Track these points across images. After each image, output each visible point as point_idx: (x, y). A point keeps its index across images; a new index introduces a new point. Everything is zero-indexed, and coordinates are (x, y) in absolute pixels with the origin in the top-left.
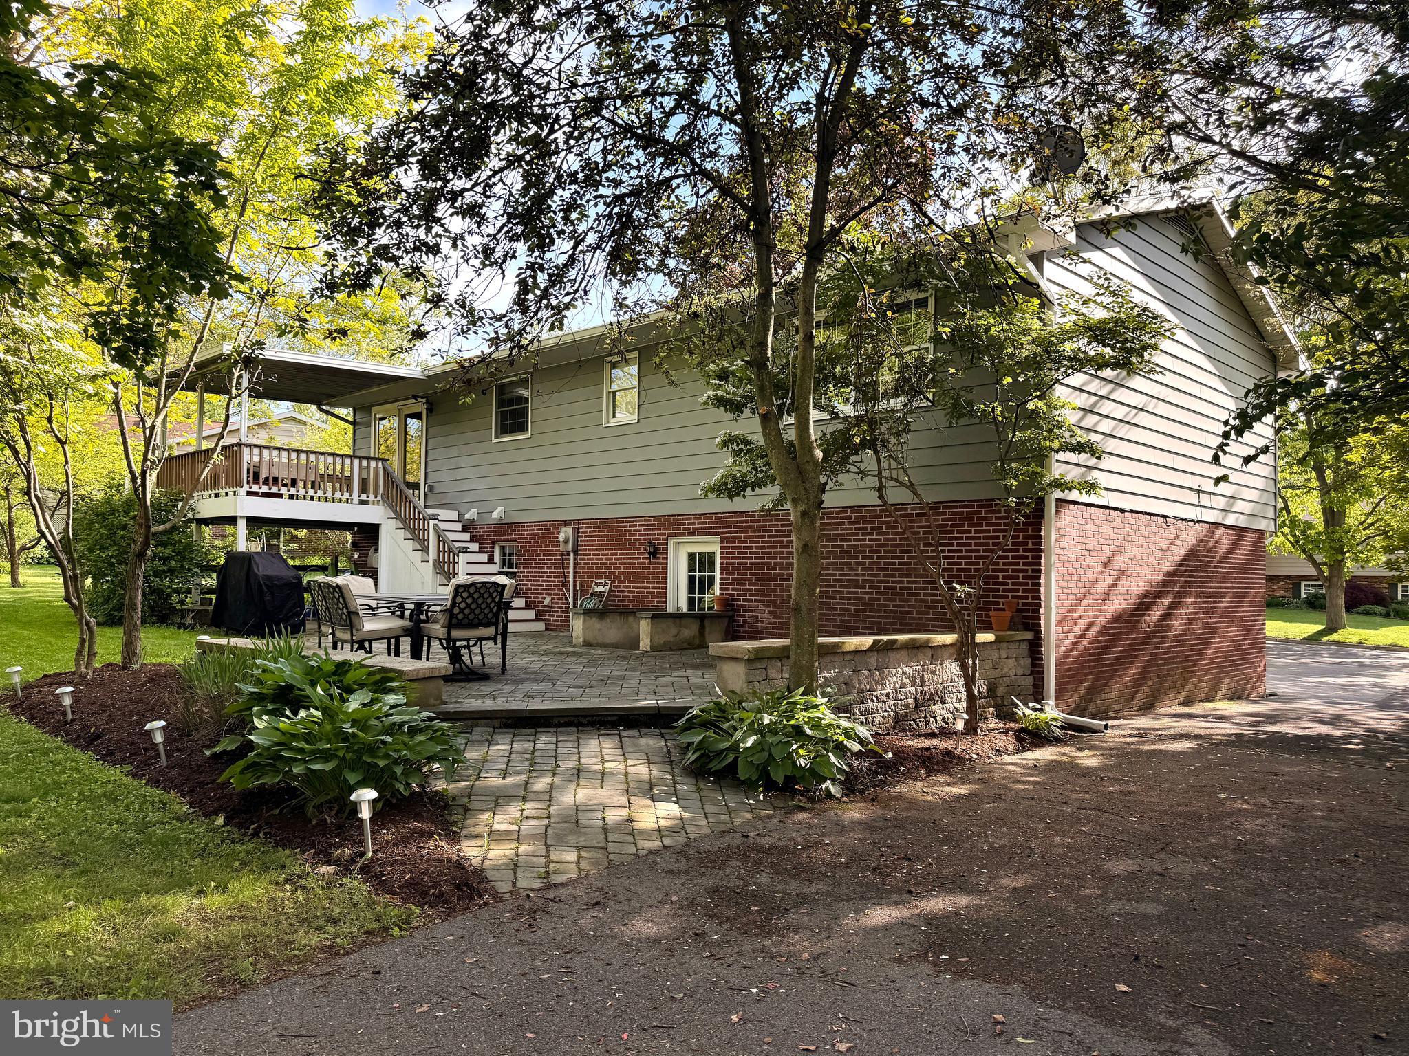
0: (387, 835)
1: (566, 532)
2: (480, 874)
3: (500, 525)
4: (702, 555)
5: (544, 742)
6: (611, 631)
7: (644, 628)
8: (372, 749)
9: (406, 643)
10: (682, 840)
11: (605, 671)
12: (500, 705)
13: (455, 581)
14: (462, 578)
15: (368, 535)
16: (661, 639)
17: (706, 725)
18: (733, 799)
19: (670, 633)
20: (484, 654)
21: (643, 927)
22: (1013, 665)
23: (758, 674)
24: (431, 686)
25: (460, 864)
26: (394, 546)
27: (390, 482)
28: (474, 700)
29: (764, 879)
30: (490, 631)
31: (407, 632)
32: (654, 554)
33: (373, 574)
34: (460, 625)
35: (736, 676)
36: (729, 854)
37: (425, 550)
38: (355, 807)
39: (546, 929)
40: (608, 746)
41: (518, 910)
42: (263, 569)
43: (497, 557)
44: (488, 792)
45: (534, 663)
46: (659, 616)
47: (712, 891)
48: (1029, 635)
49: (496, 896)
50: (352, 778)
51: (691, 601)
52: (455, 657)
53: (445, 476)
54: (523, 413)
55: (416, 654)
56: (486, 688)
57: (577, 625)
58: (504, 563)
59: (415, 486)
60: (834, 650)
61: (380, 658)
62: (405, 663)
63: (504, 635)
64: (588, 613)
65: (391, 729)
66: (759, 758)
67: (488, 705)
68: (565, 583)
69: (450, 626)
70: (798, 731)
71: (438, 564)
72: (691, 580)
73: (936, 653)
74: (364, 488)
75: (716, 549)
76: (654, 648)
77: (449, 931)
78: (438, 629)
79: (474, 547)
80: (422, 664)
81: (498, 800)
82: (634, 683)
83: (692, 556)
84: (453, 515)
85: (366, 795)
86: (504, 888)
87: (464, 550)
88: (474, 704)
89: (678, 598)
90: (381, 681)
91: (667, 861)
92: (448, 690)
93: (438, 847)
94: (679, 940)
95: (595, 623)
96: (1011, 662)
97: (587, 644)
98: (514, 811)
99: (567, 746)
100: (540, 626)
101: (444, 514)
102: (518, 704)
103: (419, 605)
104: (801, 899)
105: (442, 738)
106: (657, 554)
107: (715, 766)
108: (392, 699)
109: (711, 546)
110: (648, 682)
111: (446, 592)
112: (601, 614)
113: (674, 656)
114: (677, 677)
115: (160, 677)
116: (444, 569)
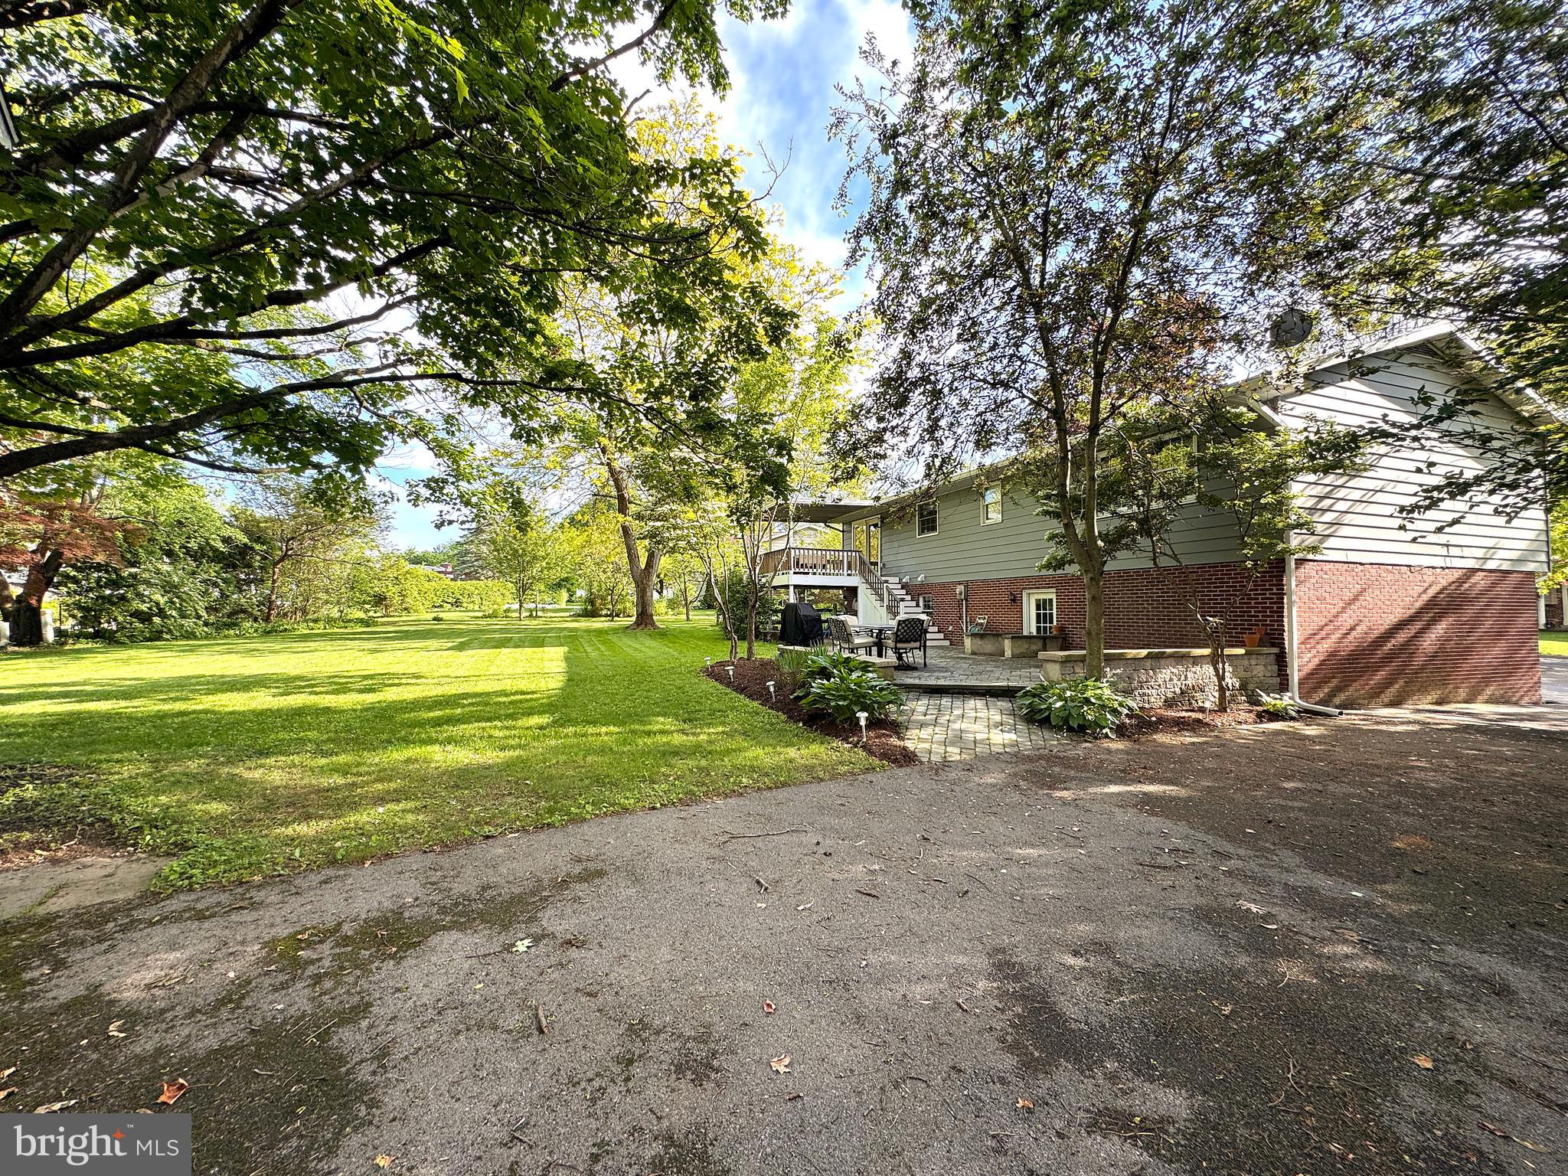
0: (872, 734)
1: (960, 588)
2: (914, 754)
3: (922, 585)
4: (1045, 601)
5: (946, 701)
6: (988, 646)
7: (1007, 644)
8: (864, 696)
9: (874, 650)
10: (1016, 749)
11: (981, 668)
12: (923, 682)
13: (898, 618)
14: (902, 617)
15: (852, 592)
16: (1017, 651)
17: (1034, 696)
18: (1047, 734)
19: (1024, 647)
20: (914, 656)
21: (989, 780)
22: (1261, 669)
23: (1069, 670)
24: (888, 671)
25: (905, 748)
26: (865, 597)
27: (862, 562)
28: (910, 679)
29: (1057, 769)
30: (917, 644)
31: (875, 644)
32: (1014, 600)
33: (855, 613)
34: (901, 641)
35: (1054, 671)
36: (1041, 757)
37: (882, 600)
38: (858, 719)
39: (943, 775)
40: (980, 703)
41: (931, 769)
42: (803, 612)
43: (921, 603)
44: (915, 721)
45: (942, 663)
46: (1018, 637)
47: (1026, 771)
48: (1276, 650)
49: (921, 763)
50: (856, 709)
51: (1038, 628)
52: (900, 658)
53: (892, 558)
54: (934, 521)
55: (880, 655)
56: (916, 674)
57: (968, 642)
58: (925, 606)
59: (876, 564)
60: (1120, 658)
61: (862, 656)
62: (874, 659)
63: (925, 646)
64: (973, 635)
65: (872, 688)
66: (1063, 714)
67: (917, 682)
68: (961, 618)
69: (896, 642)
70: (1087, 701)
71: (888, 607)
72: (1038, 615)
73: (1197, 660)
74: (849, 568)
75: (1054, 597)
76: (1013, 656)
77: (901, 772)
78: (890, 643)
79: (908, 598)
80: (883, 660)
81: (922, 725)
82: (997, 674)
83: (1038, 602)
84: (897, 580)
85: (863, 716)
86: (924, 760)
87: (903, 600)
88: (909, 681)
89: (1030, 627)
90: (865, 667)
91: (1007, 758)
92: (898, 674)
93: (894, 741)
94: (1007, 786)
95: (978, 641)
96: (1261, 668)
97: (974, 653)
98: (930, 730)
99: (958, 703)
100: (947, 643)
101: (891, 579)
102: (932, 682)
103: (881, 631)
104: (1074, 778)
105: (894, 693)
106: (1016, 600)
107: (1038, 717)
108: (870, 675)
109: (1051, 595)
110: (1006, 674)
111: (894, 623)
112: (982, 636)
113: (1025, 661)
114: (1024, 672)
115: (765, 664)
116: (893, 611)
